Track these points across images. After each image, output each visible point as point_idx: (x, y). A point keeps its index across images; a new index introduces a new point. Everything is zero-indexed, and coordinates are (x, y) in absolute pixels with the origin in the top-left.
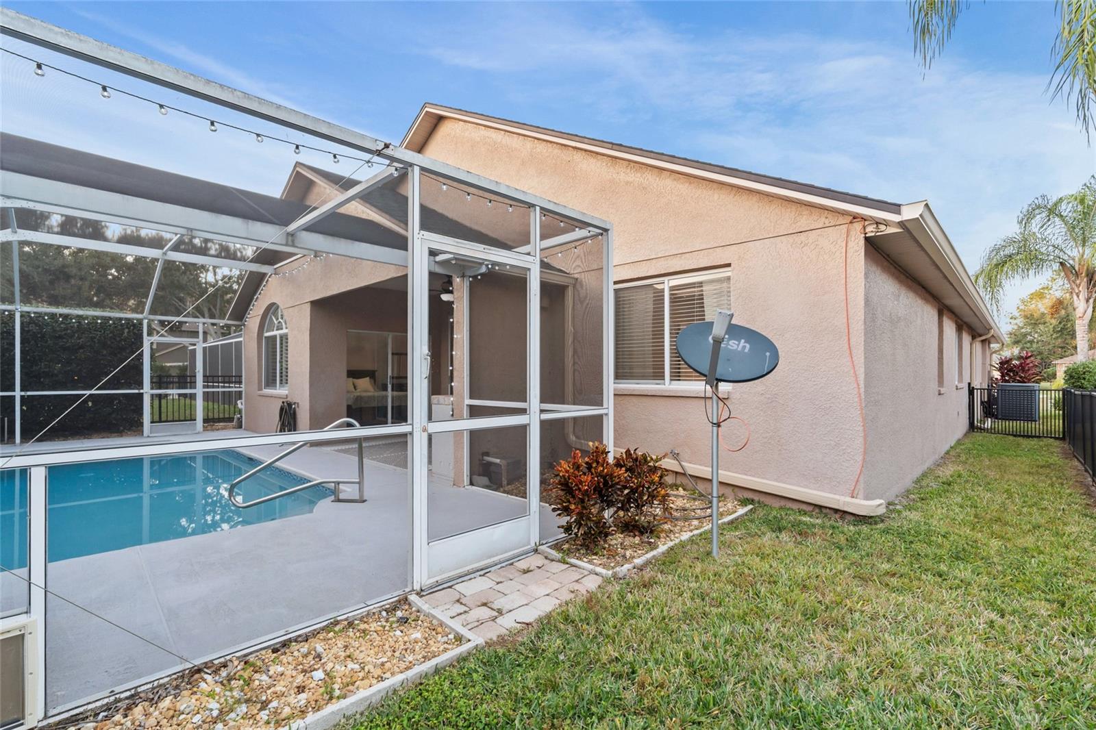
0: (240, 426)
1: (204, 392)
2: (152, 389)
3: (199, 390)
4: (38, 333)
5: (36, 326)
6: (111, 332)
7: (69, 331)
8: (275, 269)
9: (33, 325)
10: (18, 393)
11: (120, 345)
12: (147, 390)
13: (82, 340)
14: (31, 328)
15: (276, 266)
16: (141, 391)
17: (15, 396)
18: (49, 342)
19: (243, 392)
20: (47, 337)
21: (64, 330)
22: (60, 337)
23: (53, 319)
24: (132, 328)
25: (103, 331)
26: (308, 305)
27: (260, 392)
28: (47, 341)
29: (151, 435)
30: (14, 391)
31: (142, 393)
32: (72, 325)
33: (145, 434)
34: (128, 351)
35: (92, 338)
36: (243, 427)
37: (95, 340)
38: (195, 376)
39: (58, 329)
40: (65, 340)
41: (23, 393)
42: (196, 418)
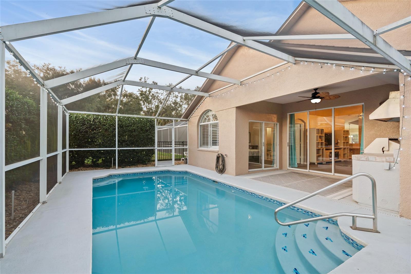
0: (187, 163)
1: (175, 149)
2: (158, 147)
3: (173, 147)
4: (122, 125)
5: (121, 122)
6: (143, 124)
8: (209, 94)
9: (120, 122)
10: (117, 149)
11: (146, 129)
13: (134, 127)
14: (119, 123)
15: (209, 93)
16: (155, 148)
18: (125, 128)
19: (188, 149)
20: (124, 126)
21: (129, 123)
22: (128, 126)
24: (150, 122)
25: (141, 124)
26: (235, 109)
27: (198, 149)
28: (124, 128)
29: (158, 166)
32: (131, 121)
33: (156, 166)
34: (149, 132)
36: (188, 163)
37: (139, 127)
38: (172, 142)
39: (127, 123)
40: (129, 127)
41: (118, 149)
42: (172, 159)
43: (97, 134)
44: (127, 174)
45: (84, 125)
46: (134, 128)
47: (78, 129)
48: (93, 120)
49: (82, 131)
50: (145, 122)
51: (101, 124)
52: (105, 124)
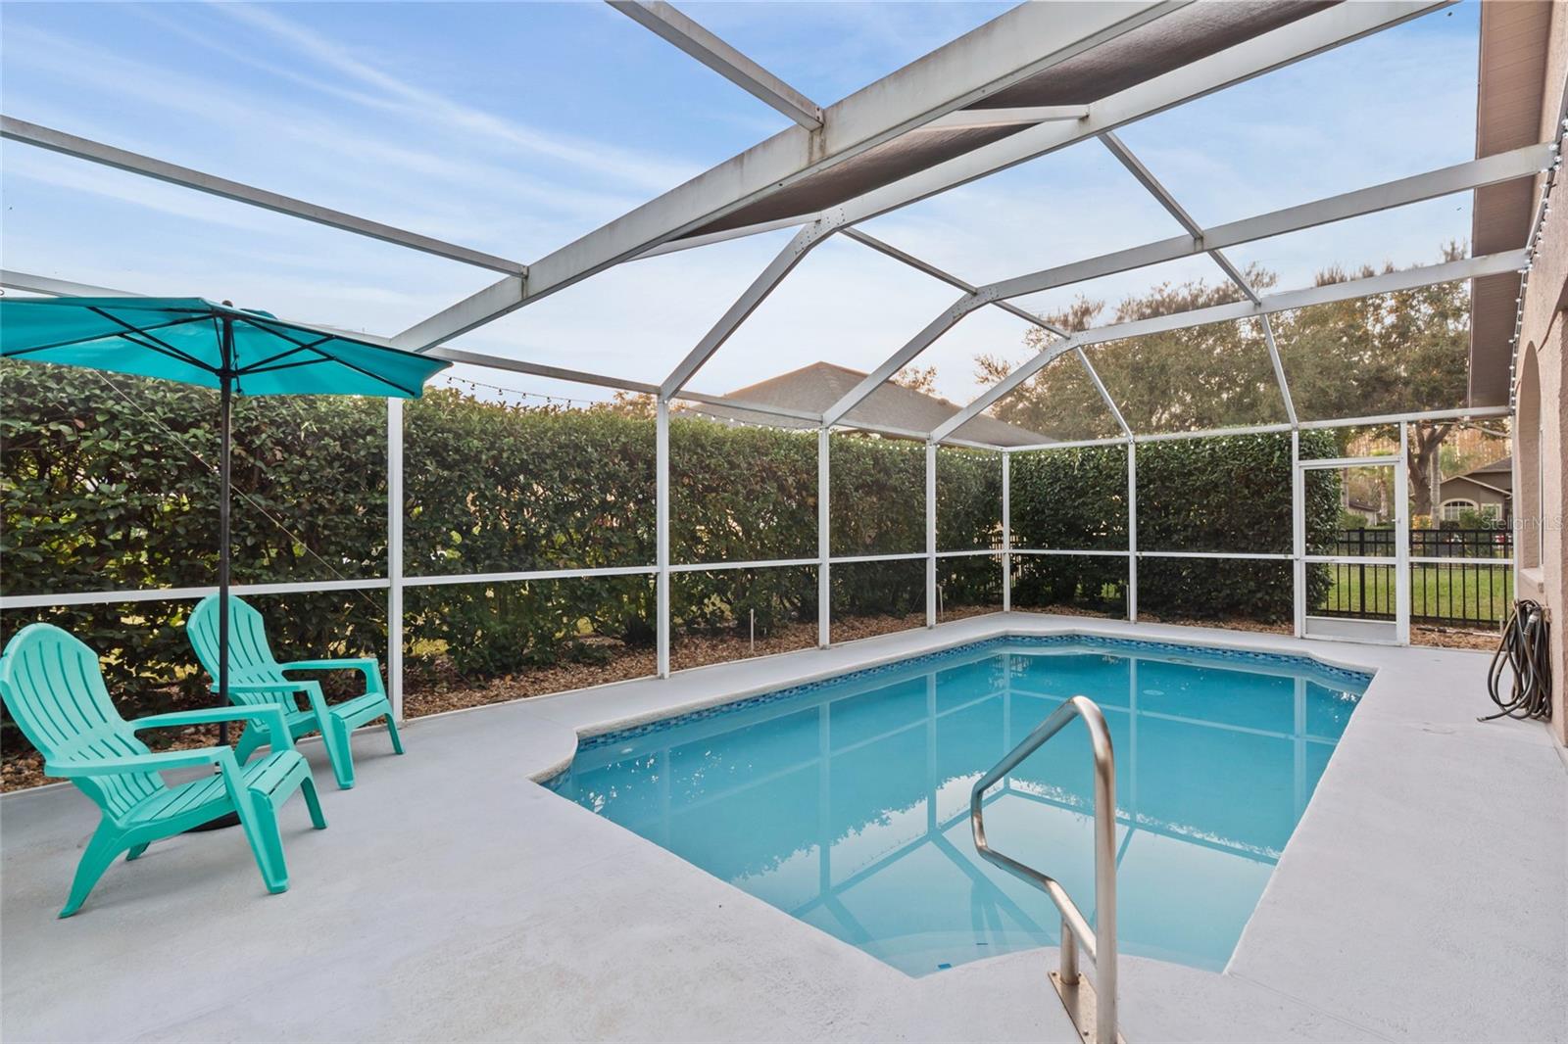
2: (1308, 553)
3: (1404, 561)
4: (1165, 470)
7: (1200, 464)
10: (1132, 553)
12: (1300, 555)
13: (1216, 475)
16: (1290, 557)
17: (1128, 557)
20: (1175, 474)
22: (1189, 473)
23: (1183, 447)
25: (1243, 459)
29: (1307, 636)
30: (1128, 549)
31: (1292, 561)
33: (1297, 633)
35: (1229, 472)
37: (1233, 474)
38: (1394, 531)
40: (1194, 478)
41: (1138, 554)
42: (1394, 616)
43: (1090, 507)
44: (1128, 640)
45: (1058, 481)
46: (1213, 477)
47: (1041, 494)
48: (1082, 464)
49: (1051, 500)
50: (1263, 450)
51: (1101, 472)
52: (1113, 472)
